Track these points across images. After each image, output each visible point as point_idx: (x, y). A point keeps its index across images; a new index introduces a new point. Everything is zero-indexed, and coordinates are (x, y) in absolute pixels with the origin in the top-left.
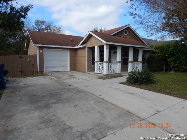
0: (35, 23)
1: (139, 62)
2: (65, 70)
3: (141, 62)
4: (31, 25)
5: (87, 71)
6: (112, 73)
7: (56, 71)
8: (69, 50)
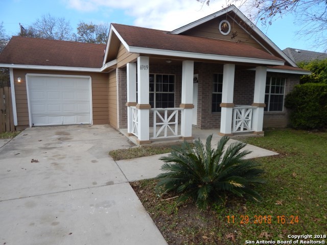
0: (78, 29)
1: (256, 104)
2: (83, 123)
3: (260, 105)
4: (71, 33)
5: (121, 128)
6: (165, 136)
7: (61, 124)
8: (89, 77)
